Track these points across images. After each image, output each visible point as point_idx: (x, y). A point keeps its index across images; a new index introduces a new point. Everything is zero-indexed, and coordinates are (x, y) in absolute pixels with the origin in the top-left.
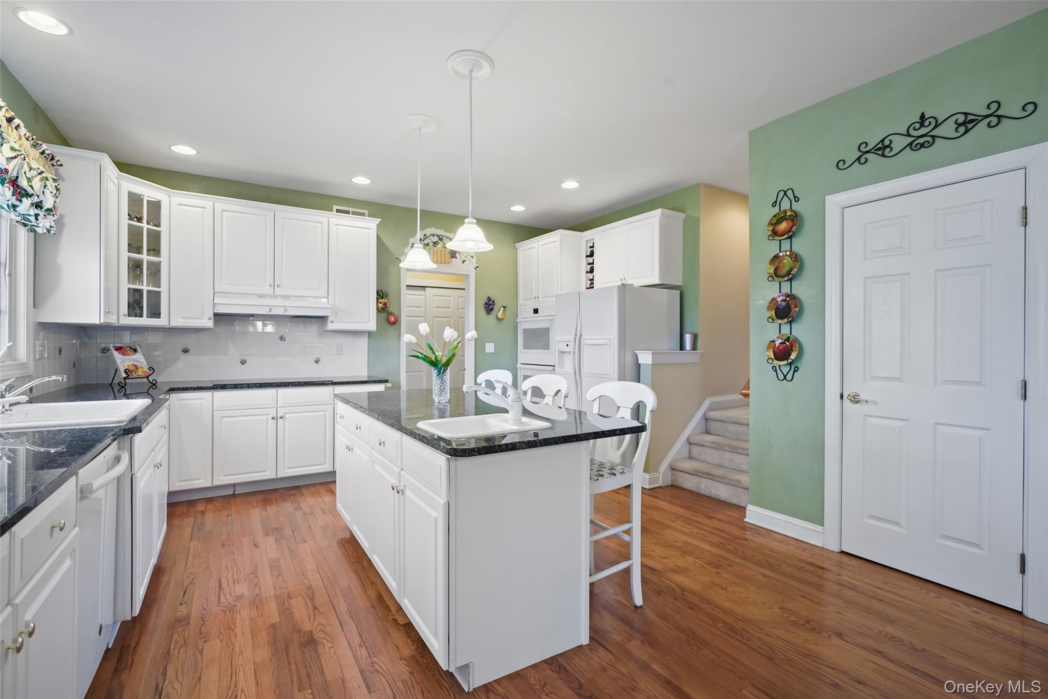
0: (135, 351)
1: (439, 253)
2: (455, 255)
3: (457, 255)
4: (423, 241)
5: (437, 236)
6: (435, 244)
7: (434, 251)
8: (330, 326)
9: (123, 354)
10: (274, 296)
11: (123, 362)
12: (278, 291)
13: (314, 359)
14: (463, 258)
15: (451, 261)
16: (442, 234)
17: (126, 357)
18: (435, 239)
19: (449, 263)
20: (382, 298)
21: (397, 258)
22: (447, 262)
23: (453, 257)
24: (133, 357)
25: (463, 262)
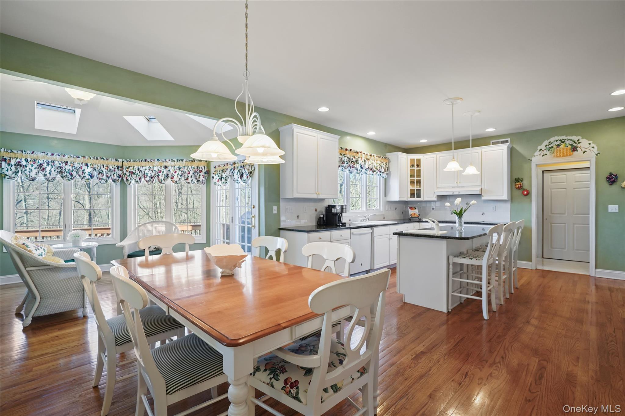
0: (416, 209)
1: (562, 151)
2: (576, 149)
3: (578, 149)
4: (548, 146)
5: (560, 140)
6: (558, 146)
7: (557, 150)
8: (483, 198)
9: (412, 210)
10: (458, 187)
11: (411, 212)
12: (460, 185)
13: (482, 213)
14: (584, 150)
15: (572, 154)
16: (564, 139)
17: (412, 211)
18: (559, 142)
19: (570, 155)
20: (519, 182)
21: (529, 159)
22: (568, 155)
23: (574, 151)
24: (415, 211)
25: (584, 153)
